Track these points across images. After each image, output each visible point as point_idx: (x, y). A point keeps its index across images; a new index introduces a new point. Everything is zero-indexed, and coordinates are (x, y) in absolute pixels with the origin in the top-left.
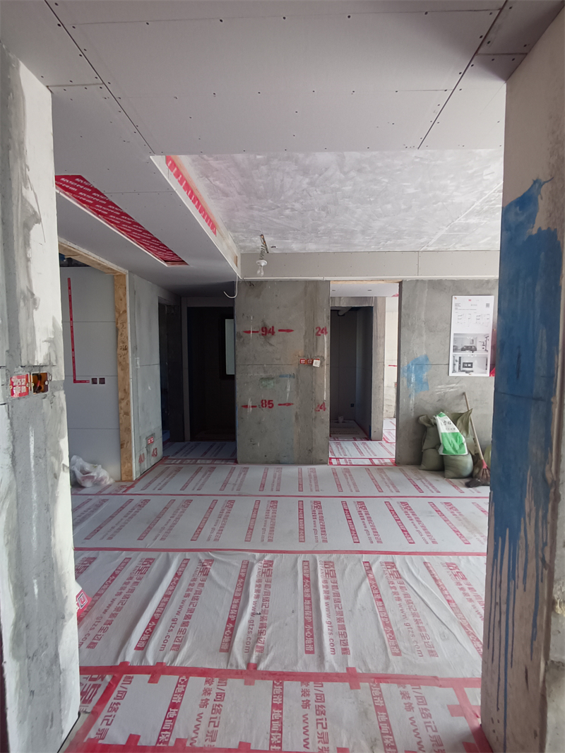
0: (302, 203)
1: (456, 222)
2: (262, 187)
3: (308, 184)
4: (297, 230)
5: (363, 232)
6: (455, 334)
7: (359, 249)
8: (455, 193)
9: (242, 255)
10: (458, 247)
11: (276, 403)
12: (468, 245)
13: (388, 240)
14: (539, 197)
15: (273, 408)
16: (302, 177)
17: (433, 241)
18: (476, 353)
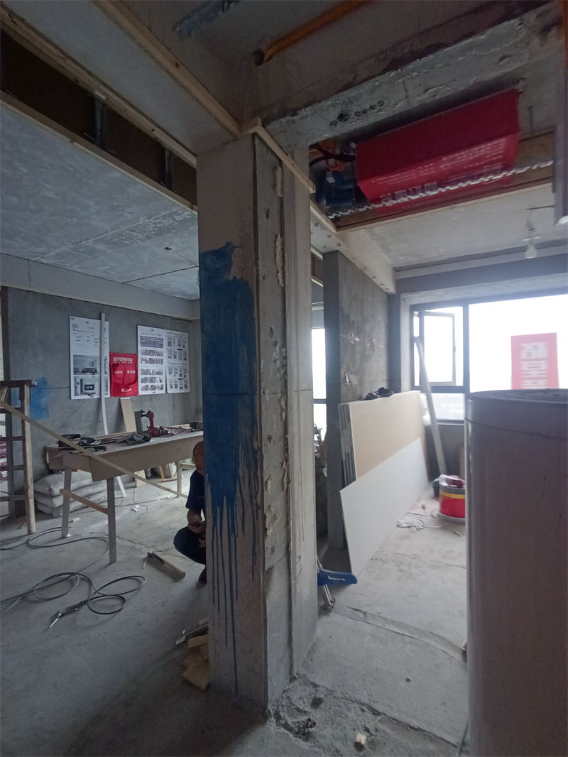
6: (74, 356)
12: (86, 268)
14: (232, 255)
18: (97, 376)
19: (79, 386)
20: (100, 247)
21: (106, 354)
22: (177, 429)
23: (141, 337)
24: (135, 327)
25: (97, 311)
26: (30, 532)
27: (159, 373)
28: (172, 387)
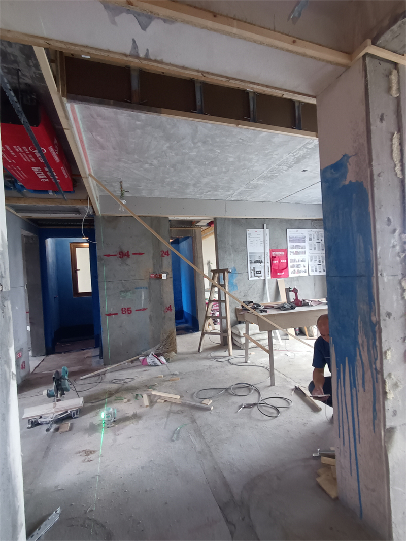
0: (159, 161)
1: (252, 182)
2: (133, 145)
3: (167, 147)
4: (150, 180)
5: (194, 185)
6: (250, 253)
7: (188, 197)
8: (255, 164)
9: (101, 196)
10: (248, 199)
11: (133, 309)
12: (254, 198)
13: (209, 191)
14: (348, 164)
15: (132, 314)
16: (164, 142)
17: (236, 194)
18: (263, 264)
19: (253, 271)
20: (260, 182)
21: (268, 251)
22: (316, 301)
23: (289, 237)
24: (285, 230)
25: (261, 223)
26: (230, 355)
27: (302, 261)
28: (313, 271)
